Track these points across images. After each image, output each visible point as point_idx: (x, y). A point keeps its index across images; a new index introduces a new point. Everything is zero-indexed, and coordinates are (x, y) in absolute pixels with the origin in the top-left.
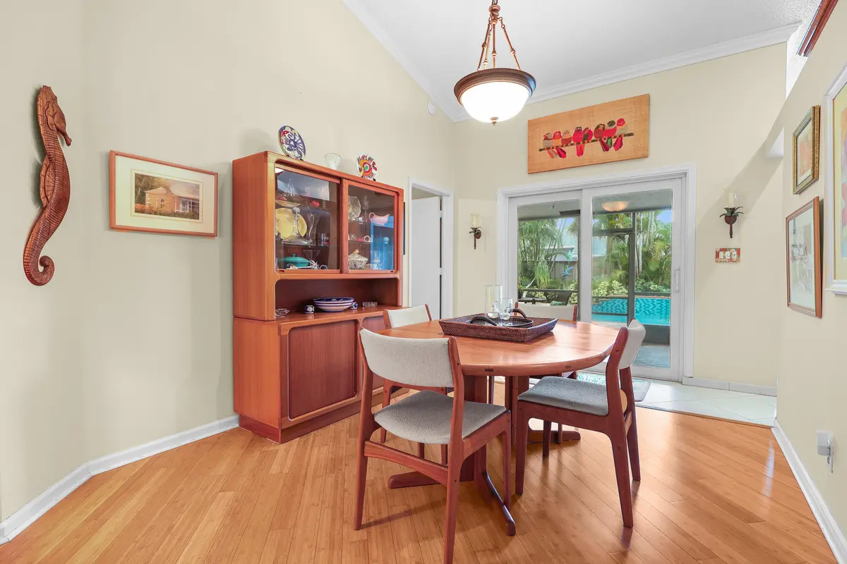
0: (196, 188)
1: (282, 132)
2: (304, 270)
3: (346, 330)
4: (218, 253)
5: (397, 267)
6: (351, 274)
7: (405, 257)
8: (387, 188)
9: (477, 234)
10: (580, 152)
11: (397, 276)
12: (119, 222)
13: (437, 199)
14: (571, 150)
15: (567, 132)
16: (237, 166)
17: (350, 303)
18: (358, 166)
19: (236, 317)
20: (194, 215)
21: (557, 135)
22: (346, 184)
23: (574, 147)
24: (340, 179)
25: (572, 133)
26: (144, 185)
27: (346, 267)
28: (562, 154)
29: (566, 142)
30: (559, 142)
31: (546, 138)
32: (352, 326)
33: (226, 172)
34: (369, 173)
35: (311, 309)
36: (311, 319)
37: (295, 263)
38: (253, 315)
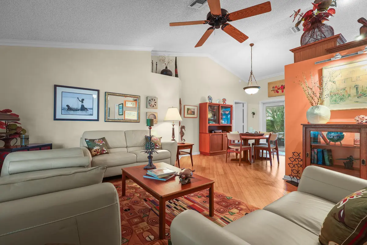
0: (194, 109)
1: (208, 97)
2: (213, 123)
3: (221, 136)
4: (197, 121)
5: (231, 123)
6: (221, 125)
7: (233, 121)
8: (229, 105)
9: (254, 114)
10: (283, 92)
11: (231, 125)
12: (185, 116)
13: (242, 104)
14: (280, 91)
15: (279, 86)
16: (200, 104)
17: (221, 131)
18: (222, 101)
19: (200, 133)
20: (194, 114)
21: (276, 87)
22: (220, 106)
23: (281, 90)
24: (219, 105)
25: (280, 86)
26: (188, 109)
27: (220, 123)
28: (278, 92)
29: (279, 89)
30: (276, 89)
31: (273, 88)
32: (222, 135)
33: (198, 106)
34: (224, 102)
35: (213, 132)
36: (213, 134)
37: (211, 123)
38: (204, 132)
